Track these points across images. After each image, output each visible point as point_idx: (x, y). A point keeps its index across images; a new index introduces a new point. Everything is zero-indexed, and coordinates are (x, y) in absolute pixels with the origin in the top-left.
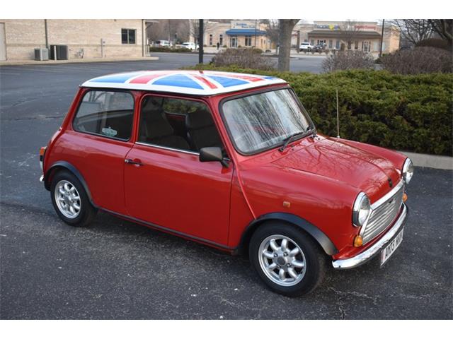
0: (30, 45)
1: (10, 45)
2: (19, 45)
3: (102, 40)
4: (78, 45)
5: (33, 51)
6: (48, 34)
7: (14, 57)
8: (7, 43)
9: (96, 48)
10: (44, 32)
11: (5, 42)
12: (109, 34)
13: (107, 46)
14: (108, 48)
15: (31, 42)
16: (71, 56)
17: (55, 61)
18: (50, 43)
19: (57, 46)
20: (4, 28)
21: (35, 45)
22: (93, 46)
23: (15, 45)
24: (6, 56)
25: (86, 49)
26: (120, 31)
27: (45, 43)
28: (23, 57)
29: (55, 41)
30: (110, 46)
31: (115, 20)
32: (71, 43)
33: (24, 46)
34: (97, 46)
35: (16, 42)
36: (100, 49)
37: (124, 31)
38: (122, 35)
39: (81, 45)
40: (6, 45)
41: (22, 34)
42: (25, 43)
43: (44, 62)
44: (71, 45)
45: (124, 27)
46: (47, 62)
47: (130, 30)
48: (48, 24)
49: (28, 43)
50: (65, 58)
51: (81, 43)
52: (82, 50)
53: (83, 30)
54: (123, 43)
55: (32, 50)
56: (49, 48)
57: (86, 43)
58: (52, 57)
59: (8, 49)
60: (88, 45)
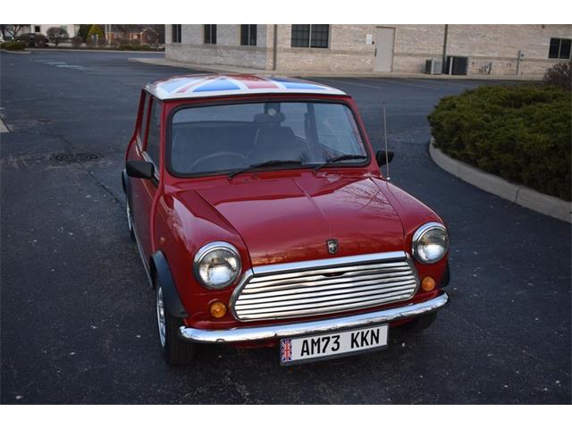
0: (422, 55)
1: (398, 54)
2: (410, 55)
3: (520, 52)
4: (486, 58)
5: (425, 63)
6: (448, 42)
7: (401, 68)
8: (395, 51)
9: (509, 62)
10: (443, 39)
11: (393, 50)
12: (533, 45)
13: (526, 60)
14: (527, 63)
15: (424, 52)
16: (472, 71)
17: (450, 76)
18: (448, 53)
19: (454, 58)
20: (394, 34)
21: (428, 55)
22: (507, 59)
23: (404, 55)
24: (392, 67)
25: (495, 63)
26: (549, 41)
27: (441, 53)
28: (412, 69)
29: (455, 50)
30: (531, 60)
31: (543, 26)
32: (476, 55)
33: (416, 55)
34: (513, 60)
35: (405, 50)
36: (515, 64)
37: (554, 42)
38: (551, 47)
39: (490, 58)
40: (394, 54)
41: (414, 41)
42: (417, 52)
43: (434, 77)
44: (474, 58)
45: (555, 37)
46: (438, 77)
47: (564, 40)
48: (449, 31)
49: (421, 52)
50: (464, 73)
51: (491, 55)
52: (491, 64)
53: (496, 39)
54: (550, 57)
55: (423, 61)
56: (446, 59)
57: (496, 55)
58: (446, 71)
59: (395, 59)
60: (498, 59)
